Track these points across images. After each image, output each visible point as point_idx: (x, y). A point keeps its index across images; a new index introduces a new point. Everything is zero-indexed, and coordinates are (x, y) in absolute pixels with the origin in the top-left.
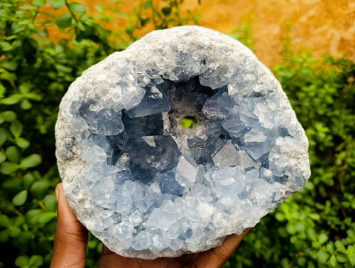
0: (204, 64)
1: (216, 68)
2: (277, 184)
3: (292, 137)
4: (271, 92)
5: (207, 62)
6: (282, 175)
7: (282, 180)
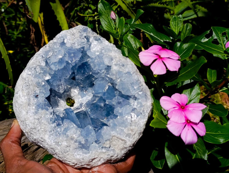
0: (37, 96)
1: (39, 89)
2: (91, 40)
3: (64, 39)
4: (42, 56)
5: (36, 95)
6: (85, 39)
7: (88, 38)
